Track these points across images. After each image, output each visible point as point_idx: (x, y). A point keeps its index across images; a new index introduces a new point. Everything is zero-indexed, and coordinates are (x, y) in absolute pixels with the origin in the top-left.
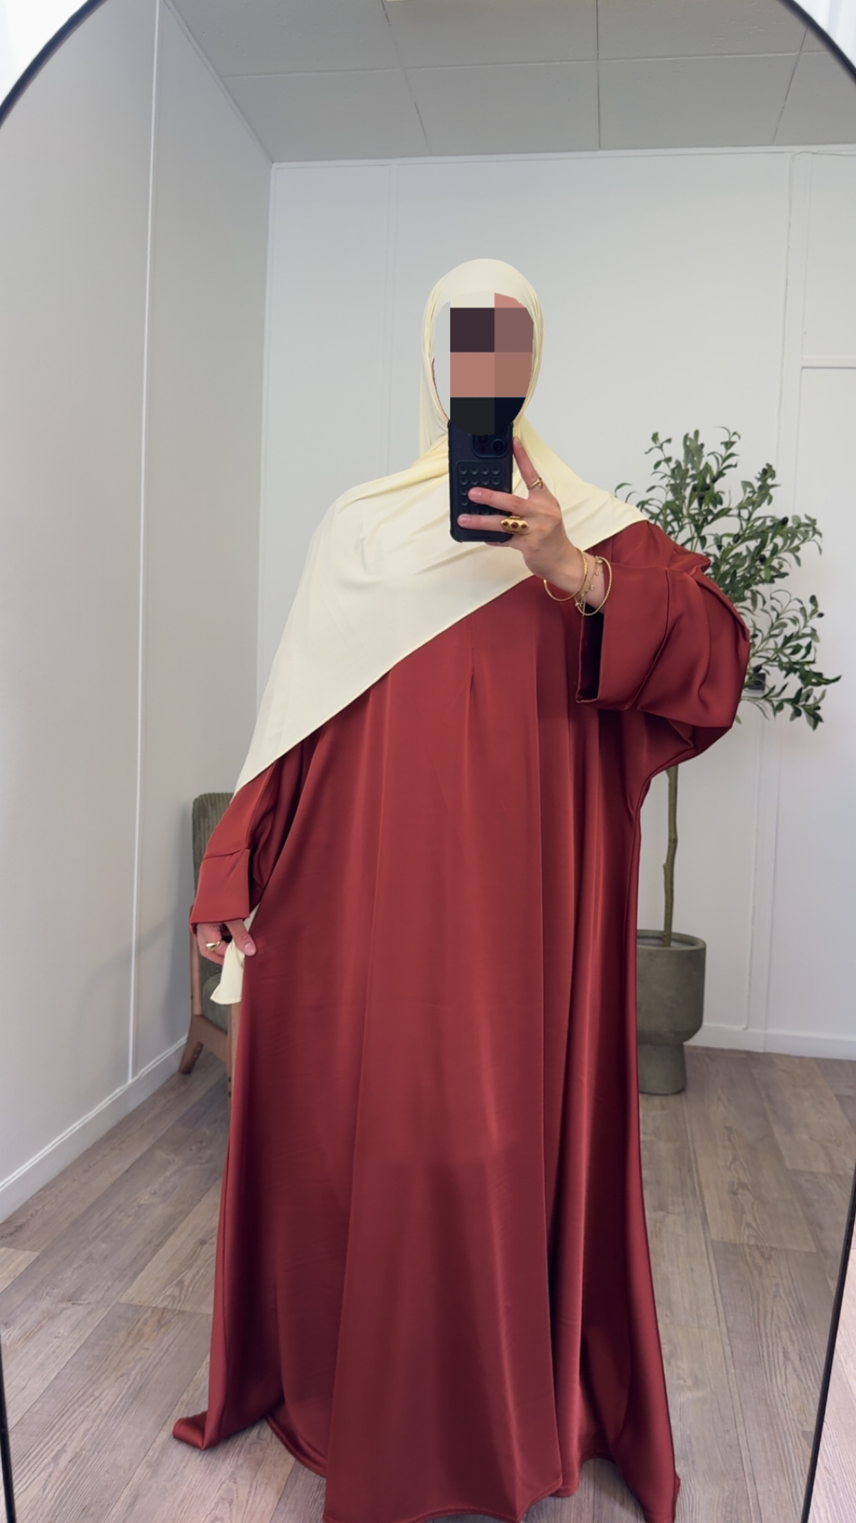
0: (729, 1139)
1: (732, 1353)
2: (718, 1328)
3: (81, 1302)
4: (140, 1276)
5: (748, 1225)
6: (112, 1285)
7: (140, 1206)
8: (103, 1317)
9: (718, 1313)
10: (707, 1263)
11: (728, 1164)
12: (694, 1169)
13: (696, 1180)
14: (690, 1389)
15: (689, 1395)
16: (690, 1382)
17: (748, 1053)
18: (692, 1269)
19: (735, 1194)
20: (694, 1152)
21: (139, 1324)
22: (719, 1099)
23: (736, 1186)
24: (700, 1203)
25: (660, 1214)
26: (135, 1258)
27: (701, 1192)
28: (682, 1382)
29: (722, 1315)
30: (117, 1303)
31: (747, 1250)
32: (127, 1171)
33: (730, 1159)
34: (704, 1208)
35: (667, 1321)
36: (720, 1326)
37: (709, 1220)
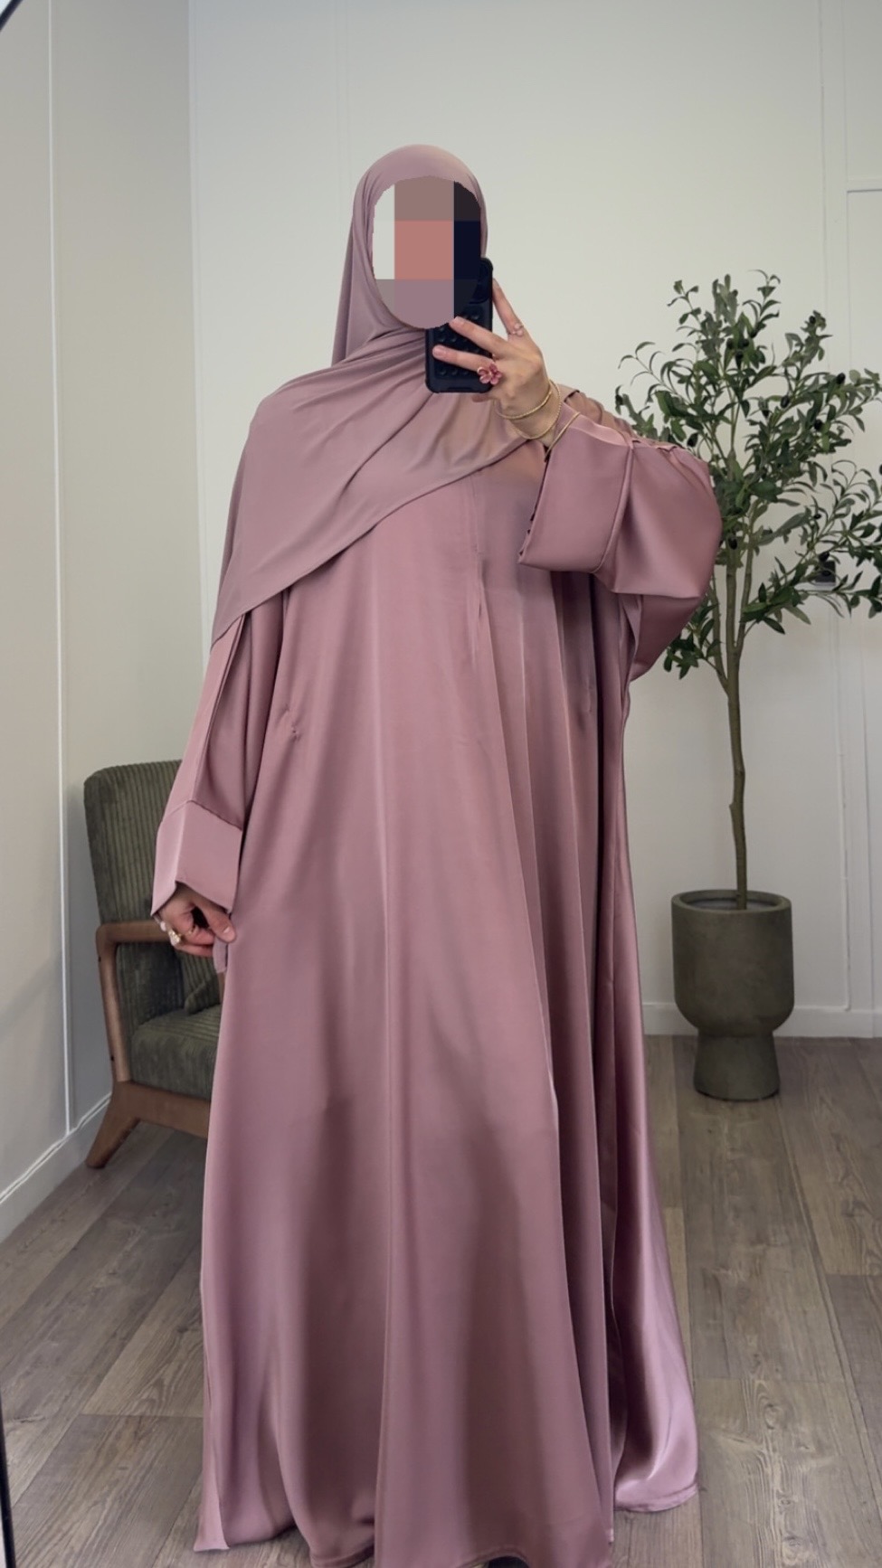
0: (838, 1149)
1: (862, 1409)
2: (842, 1380)
3: (34, 1418)
4: (106, 1378)
5: (870, 1253)
6: (71, 1393)
7: (97, 1291)
8: (63, 1433)
9: (840, 1361)
10: (822, 1303)
11: (839, 1180)
12: (798, 1190)
13: (801, 1204)
14: (813, 1456)
15: (813, 1463)
16: (812, 1449)
17: (853, 1040)
18: (805, 1312)
19: (851, 1215)
20: (796, 1167)
21: (111, 1439)
22: (822, 1100)
23: (851, 1205)
24: (808, 1231)
25: (760, 1248)
26: (97, 1357)
27: (808, 1217)
28: (802, 1449)
29: (846, 1363)
30: (80, 1415)
31: (871, 1283)
32: (75, 1249)
33: (841, 1174)
34: (813, 1235)
35: (779, 1376)
36: (844, 1378)
37: (822, 1252)
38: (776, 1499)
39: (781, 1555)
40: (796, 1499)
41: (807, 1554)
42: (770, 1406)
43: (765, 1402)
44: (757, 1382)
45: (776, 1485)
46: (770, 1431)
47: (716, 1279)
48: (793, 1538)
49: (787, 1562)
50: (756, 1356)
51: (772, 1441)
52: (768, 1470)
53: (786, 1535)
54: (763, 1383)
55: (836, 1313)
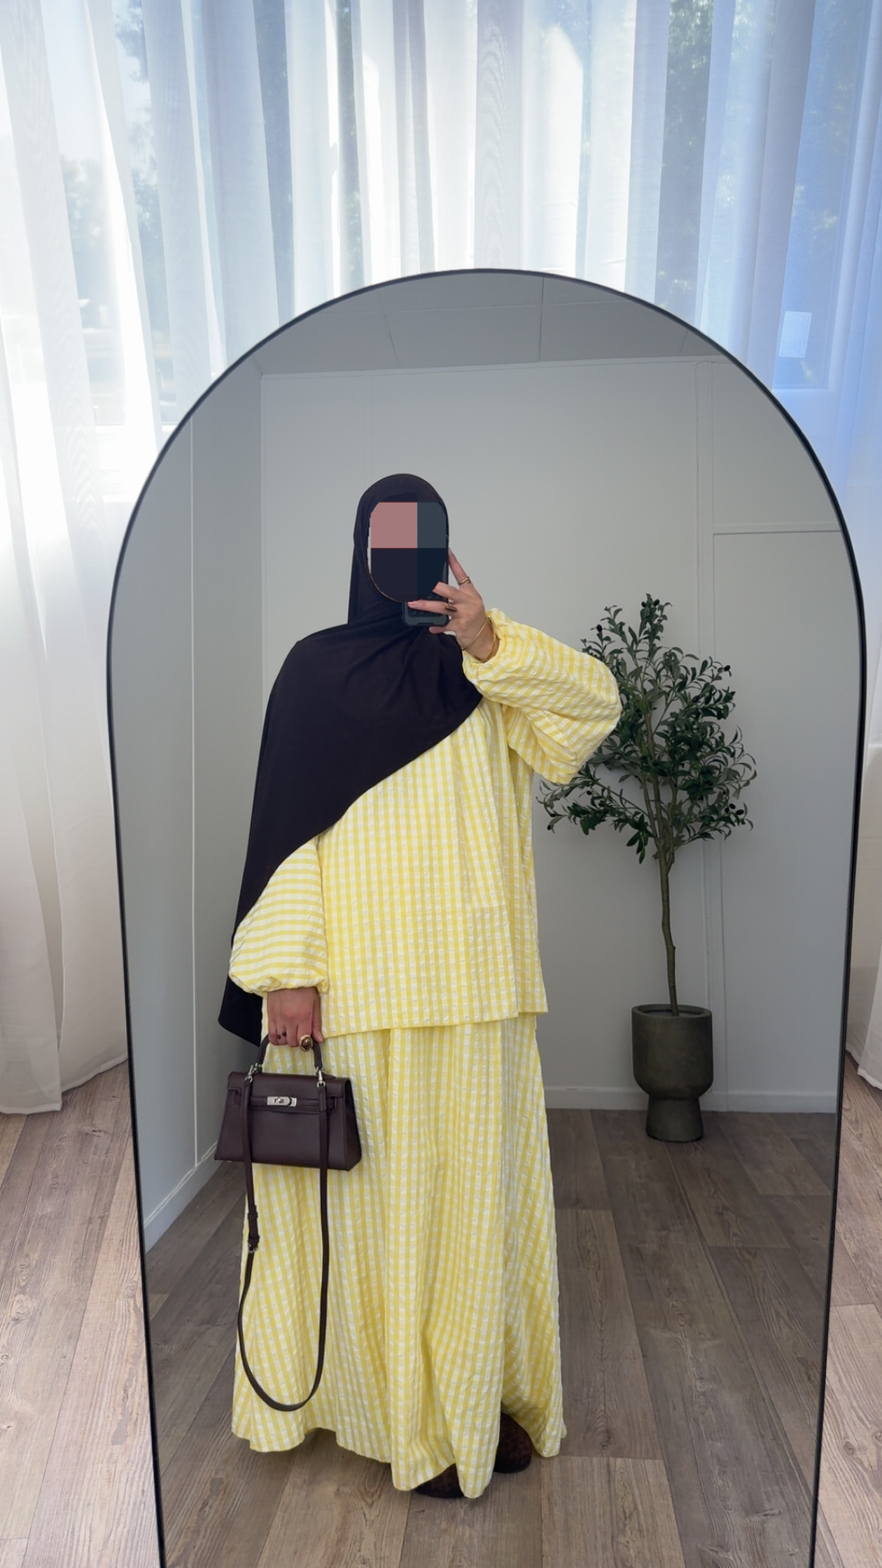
0: (709, 1176)
1: (737, 1316)
2: (723, 1301)
5: (735, 1235)
9: (722, 1292)
10: (707, 1261)
11: (712, 1194)
12: (685, 1200)
13: (688, 1207)
14: (710, 1340)
15: (710, 1343)
16: (709, 1336)
17: (714, 1113)
18: (697, 1267)
19: (721, 1214)
20: (683, 1188)
23: (721, 1210)
24: (694, 1222)
25: (664, 1233)
27: (694, 1216)
28: (702, 1336)
29: (725, 1293)
31: (737, 1251)
32: (215, 1234)
33: (713, 1190)
34: (698, 1226)
35: (684, 1300)
36: (725, 1300)
37: (704, 1233)
38: (689, 1360)
39: (696, 1386)
40: (701, 1360)
41: (711, 1386)
42: (681, 1314)
43: (678, 1313)
44: (671, 1303)
45: (689, 1353)
46: (682, 1328)
47: (638, 1249)
48: (701, 1379)
49: (700, 1390)
50: (668, 1289)
51: (684, 1332)
52: (684, 1346)
53: (697, 1377)
54: (675, 1303)
55: (717, 1267)
